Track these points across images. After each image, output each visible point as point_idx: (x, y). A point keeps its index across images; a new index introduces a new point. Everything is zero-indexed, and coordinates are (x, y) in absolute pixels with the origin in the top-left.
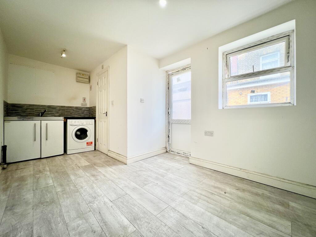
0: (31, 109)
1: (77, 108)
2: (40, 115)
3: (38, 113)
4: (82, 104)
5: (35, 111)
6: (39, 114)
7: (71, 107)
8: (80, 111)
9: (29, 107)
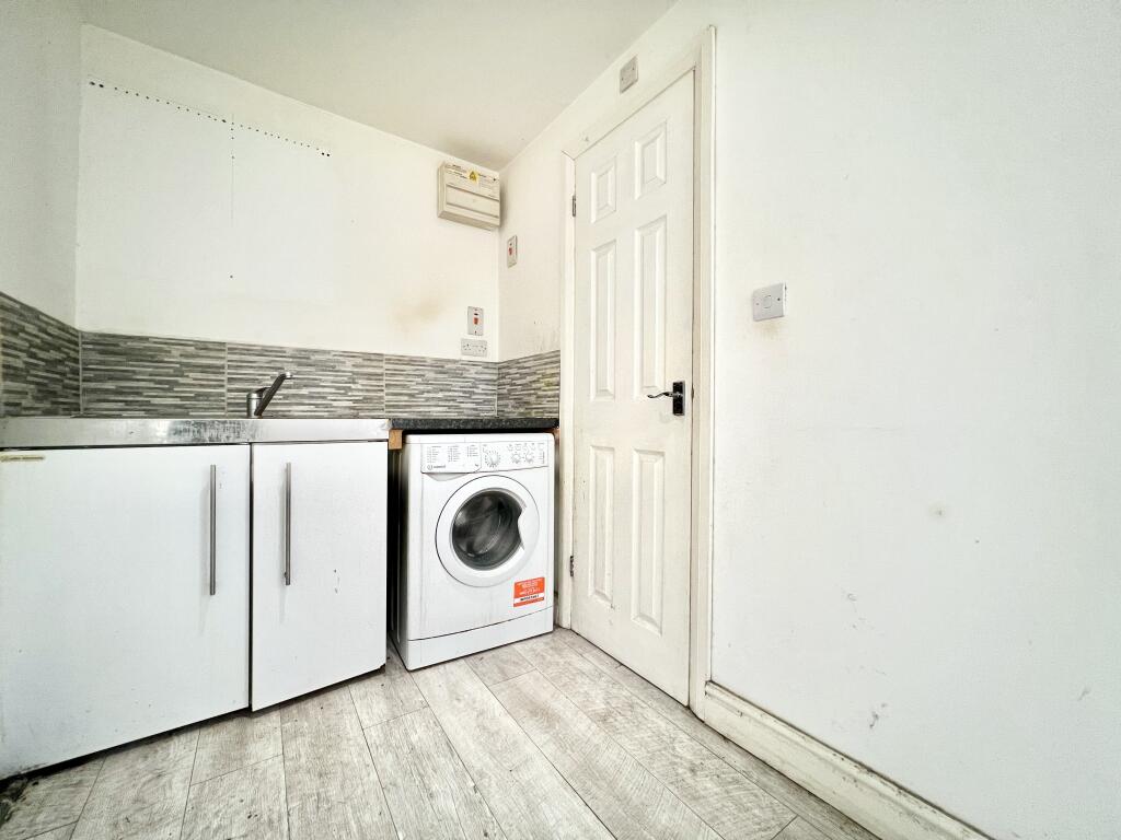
0: (204, 369)
1: (439, 366)
2: (254, 405)
3: (245, 395)
4: (466, 346)
5: (230, 380)
6: (249, 399)
7: (411, 361)
8: (457, 384)
9: (193, 356)
